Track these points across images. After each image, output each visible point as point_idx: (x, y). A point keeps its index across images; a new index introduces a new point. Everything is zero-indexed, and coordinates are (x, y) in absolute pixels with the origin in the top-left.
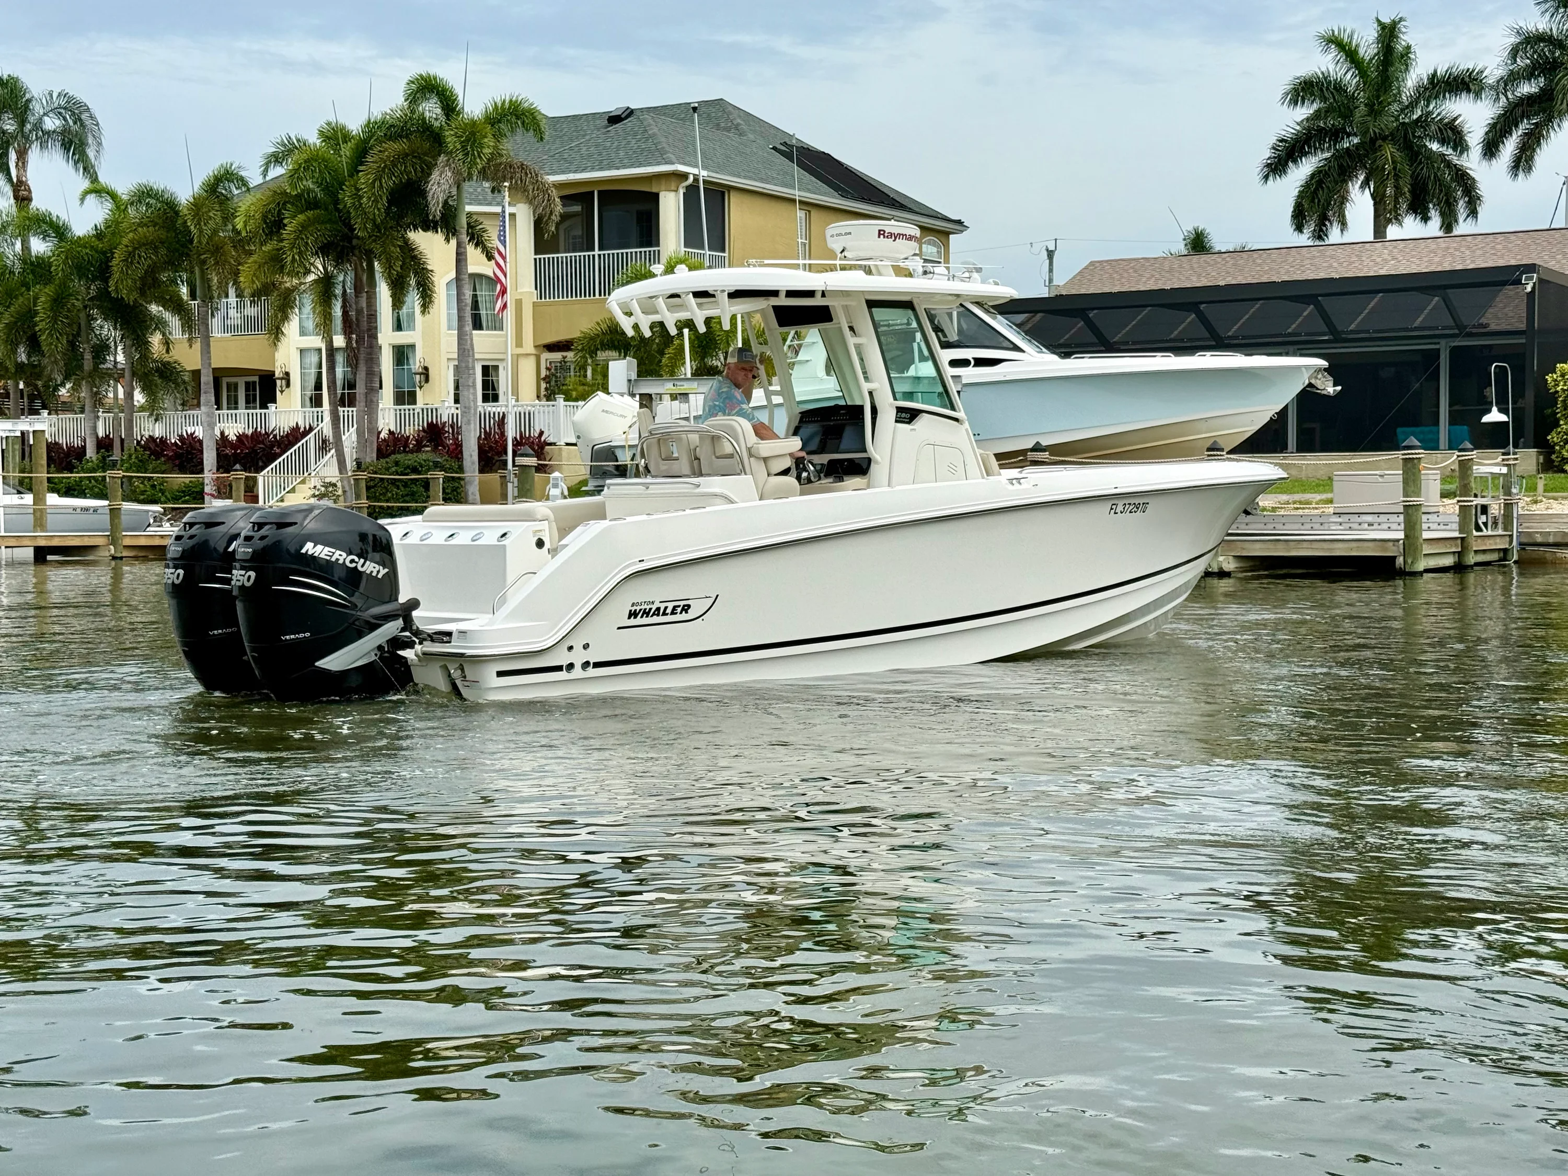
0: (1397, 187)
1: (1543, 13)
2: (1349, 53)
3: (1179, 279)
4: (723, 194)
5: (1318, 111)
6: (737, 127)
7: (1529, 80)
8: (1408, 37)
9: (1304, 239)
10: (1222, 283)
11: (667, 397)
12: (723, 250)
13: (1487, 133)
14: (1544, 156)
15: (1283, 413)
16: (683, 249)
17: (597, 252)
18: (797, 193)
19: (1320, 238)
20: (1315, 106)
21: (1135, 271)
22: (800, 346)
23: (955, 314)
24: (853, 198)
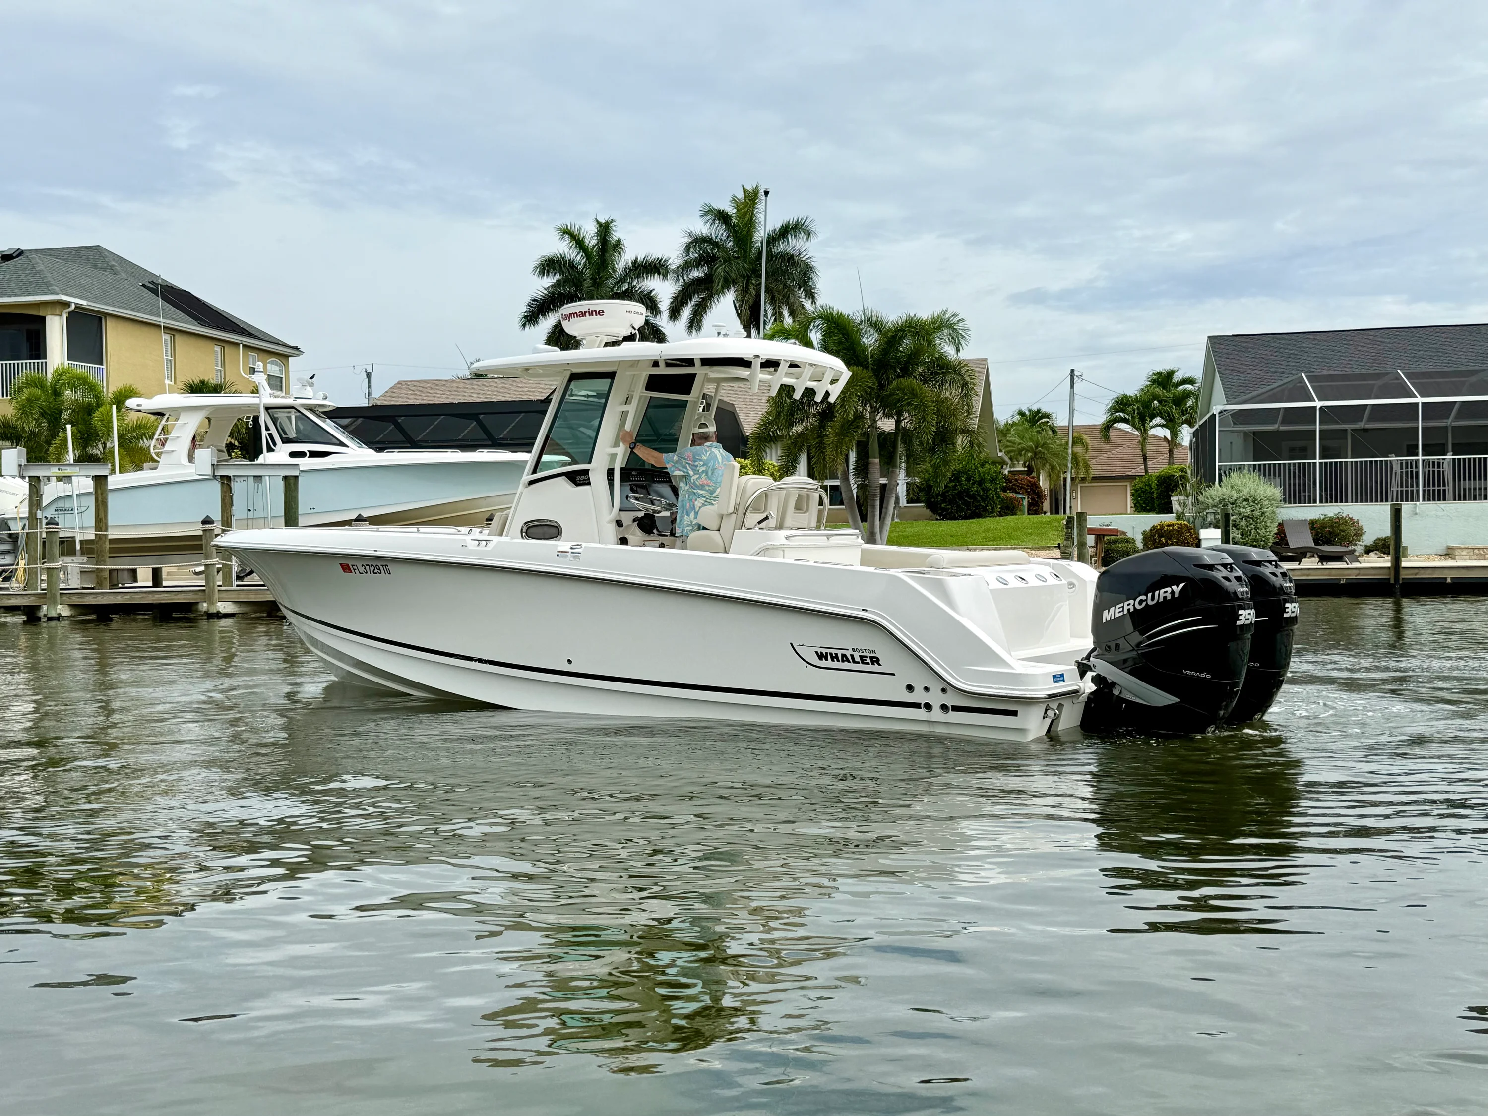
1: (706, 222)
2: (579, 242)
3: (464, 396)
4: (100, 319)
5: (557, 281)
6: (112, 267)
7: (698, 267)
8: (618, 233)
10: (495, 400)
11: (54, 479)
12: (102, 364)
13: (672, 302)
16: (67, 362)
18: (162, 320)
20: (557, 278)
22: (166, 440)
23: (293, 418)
24: (210, 327)
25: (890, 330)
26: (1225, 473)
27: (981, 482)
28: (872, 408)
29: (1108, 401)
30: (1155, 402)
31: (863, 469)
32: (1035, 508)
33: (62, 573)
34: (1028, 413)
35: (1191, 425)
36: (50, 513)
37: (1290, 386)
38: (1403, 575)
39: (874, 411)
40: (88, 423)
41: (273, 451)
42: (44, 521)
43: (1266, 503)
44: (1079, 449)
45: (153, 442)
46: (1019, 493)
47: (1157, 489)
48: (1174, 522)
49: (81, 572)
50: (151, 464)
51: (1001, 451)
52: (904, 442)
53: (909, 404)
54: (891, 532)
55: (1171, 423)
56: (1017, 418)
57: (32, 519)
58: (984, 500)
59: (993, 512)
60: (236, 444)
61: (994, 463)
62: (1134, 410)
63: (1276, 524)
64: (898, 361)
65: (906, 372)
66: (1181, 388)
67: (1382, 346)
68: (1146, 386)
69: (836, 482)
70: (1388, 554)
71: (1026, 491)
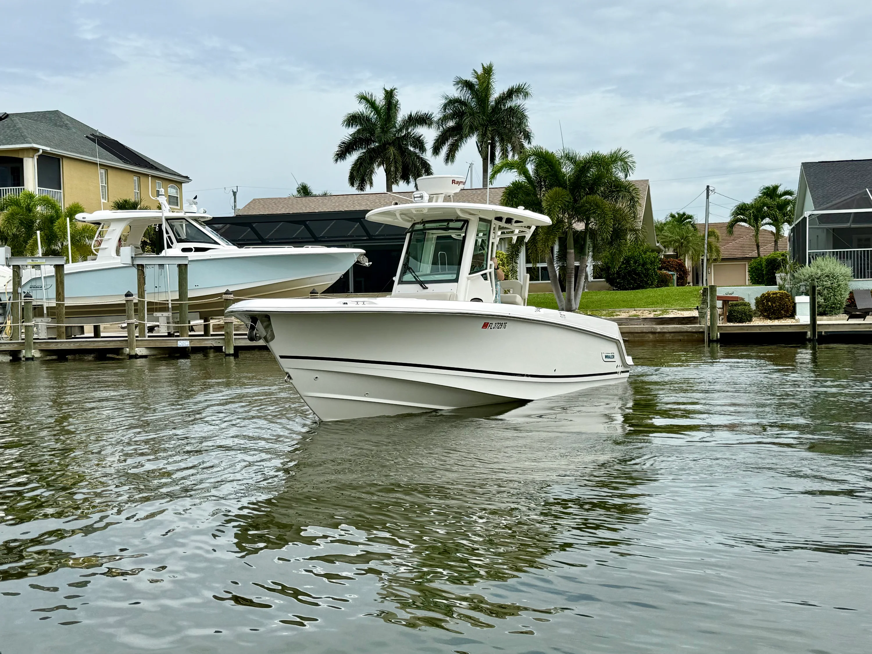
0: (396, 168)
1: (457, 89)
3: (297, 209)
4: (59, 160)
5: (358, 130)
6: (66, 125)
7: (452, 120)
8: (399, 97)
9: (354, 190)
10: (317, 211)
11: (29, 267)
12: (60, 189)
13: (435, 143)
14: (459, 155)
15: (346, 275)
16: (37, 188)
18: (98, 160)
19: (362, 190)
20: (358, 128)
21: (275, 204)
22: (102, 241)
23: (184, 225)
24: (130, 164)
25: (581, 162)
26: (813, 257)
27: (644, 264)
28: (569, 215)
29: (732, 207)
30: (765, 208)
31: (563, 256)
32: (682, 281)
33: (35, 328)
34: (677, 216)
35: (790, 223)
36: (26, 289)
37: (858, 197)
39: (571, 217)
40: (51, 229)
41: (171, 247)
42: (23, 295)
43: (842, 278)
44: (712, 240)
45: (93, 243)
46: (671, 271)
47: (766, 268)
48: (777, 291)
49: (47, 328)
50: (92, 256)
51: (658, 242)
52: (591, 238)
53: (594, 213)
54: (582, 298)
55: (776, 223)
56: (669, 219)
57: (15, 293)
58: (646, 277)
59: (652, 284)
60: (148, 241)
61: (653, 251)
62: (750, 214)
63: (848, 292)
64: (587, 183)
65: (592, 191)
66: (783, 198)
68: (760, 197)
69: (545, 265)
71: (676, 269)
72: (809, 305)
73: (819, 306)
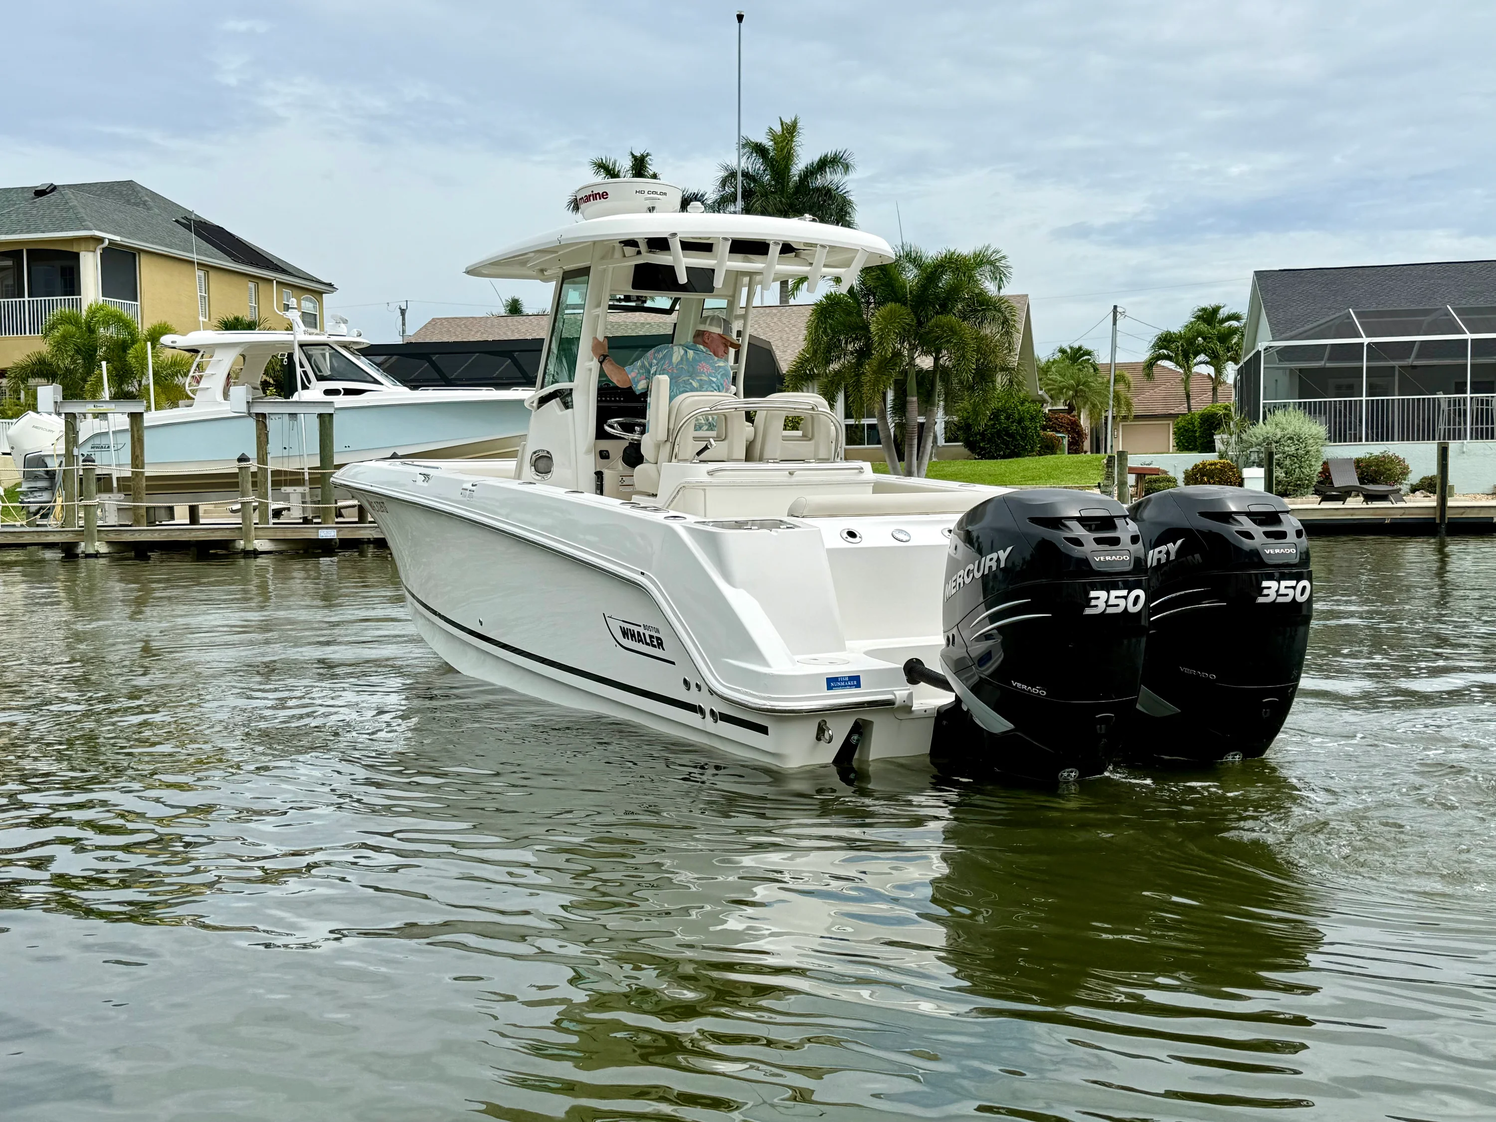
1: (743, 156)
3: (498, 334)
4: (134, 255)
6: (145, 203)
7: (734, 203)
8: (654, 167)
10: (530, 337)
11: (90, 416)
12: (136, 300)
16: (101, 298)
17: (26, 299)
18: (195, 256)
21: (466, 327)
22: (201, 377)
23: (327, 355)
24: (243, 263)
25: (929, 266)
26: (1269, 410)
27: (1020, 421)
28: (910, 345)
30: (1200, 339)
31: (901, 407)
32: (1075, 447)
33: (99, 510)
34: (1069, 350)
35: (1236, 362)
36: (86, 450)
37: (1337, 321)
38: (1449, 514)
39: (913, 348)
40: (122, 359)
41: (308, 388)
42: (81, 458)
43: (1311, 441)
44: (1121, 387)
45: (188, 380)
46: (1059, 432)
47: (1201, 428)
48: (1217, 460)
49: (118, 509)
50: (186, 401)
51: (1041, 389)
52: (942, 380)
53: (948, 341)
54: (929, 467)
55: (1216, 361)
56: (1058, 356)
57: (69, 456)
58: (1023, 439)
59: (1032, 450)
60: (272, 381)
61: (1034, 401)
62: (1178, 347)
63: (1321, 463)
64: (937, 297)
65: (945, 308)
66: (1226, 324)
67: (1432, 281)
68: (1191, 323)
69: (873, 421)
70: (1435, 493)
71: (1067, 430)
72: (1263, 481)
73: (1279, 483)
